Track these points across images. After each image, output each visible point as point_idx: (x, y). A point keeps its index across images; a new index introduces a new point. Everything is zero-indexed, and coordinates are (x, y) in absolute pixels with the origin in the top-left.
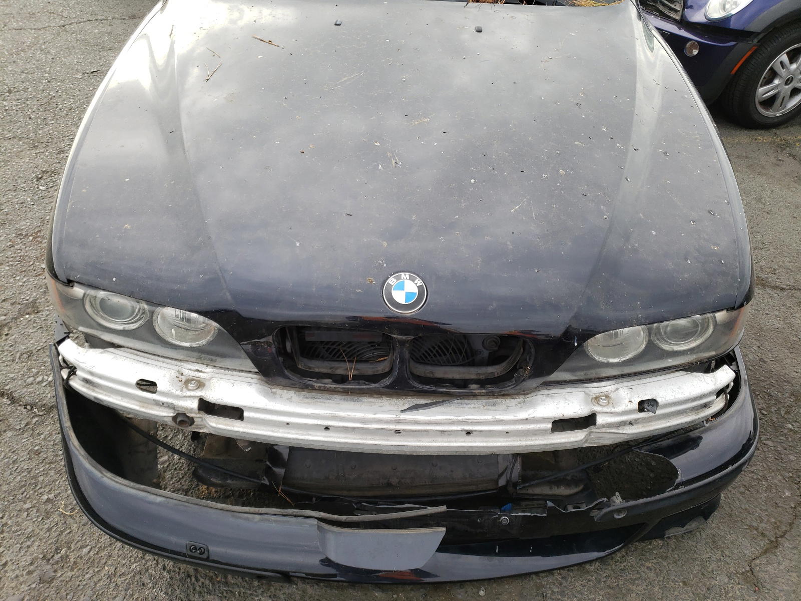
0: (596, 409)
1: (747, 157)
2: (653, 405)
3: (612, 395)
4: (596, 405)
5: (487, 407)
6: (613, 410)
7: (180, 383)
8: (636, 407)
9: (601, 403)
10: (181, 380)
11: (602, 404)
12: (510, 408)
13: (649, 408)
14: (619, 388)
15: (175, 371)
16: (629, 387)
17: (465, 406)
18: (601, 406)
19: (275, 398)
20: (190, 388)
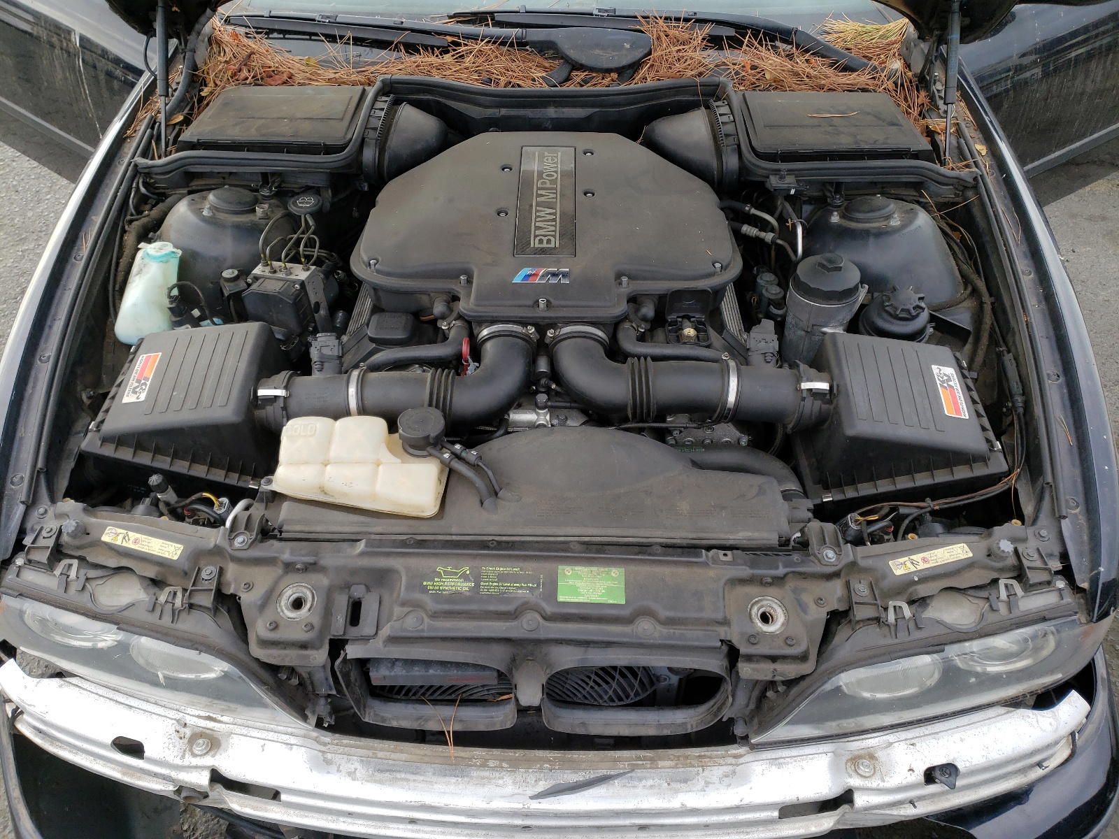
0: (854, 782)
1: (1104, 218)
2: (950, 775)
3: (879, 754)
4: (853, 774)
5: (673, 785)
6: (882, 785)
7: (181, 741)
8: (921, 778)
9: (860, 772)
10: (182, 736)
11: (863, 774)
12: (711, 785)
13: (943, 778)
14: (892, 744)
15: (174, 721)
16: (908, 742)
17: (636, 783)
18: (862, 776)
19: (328, 772)
20: (196, 752)
